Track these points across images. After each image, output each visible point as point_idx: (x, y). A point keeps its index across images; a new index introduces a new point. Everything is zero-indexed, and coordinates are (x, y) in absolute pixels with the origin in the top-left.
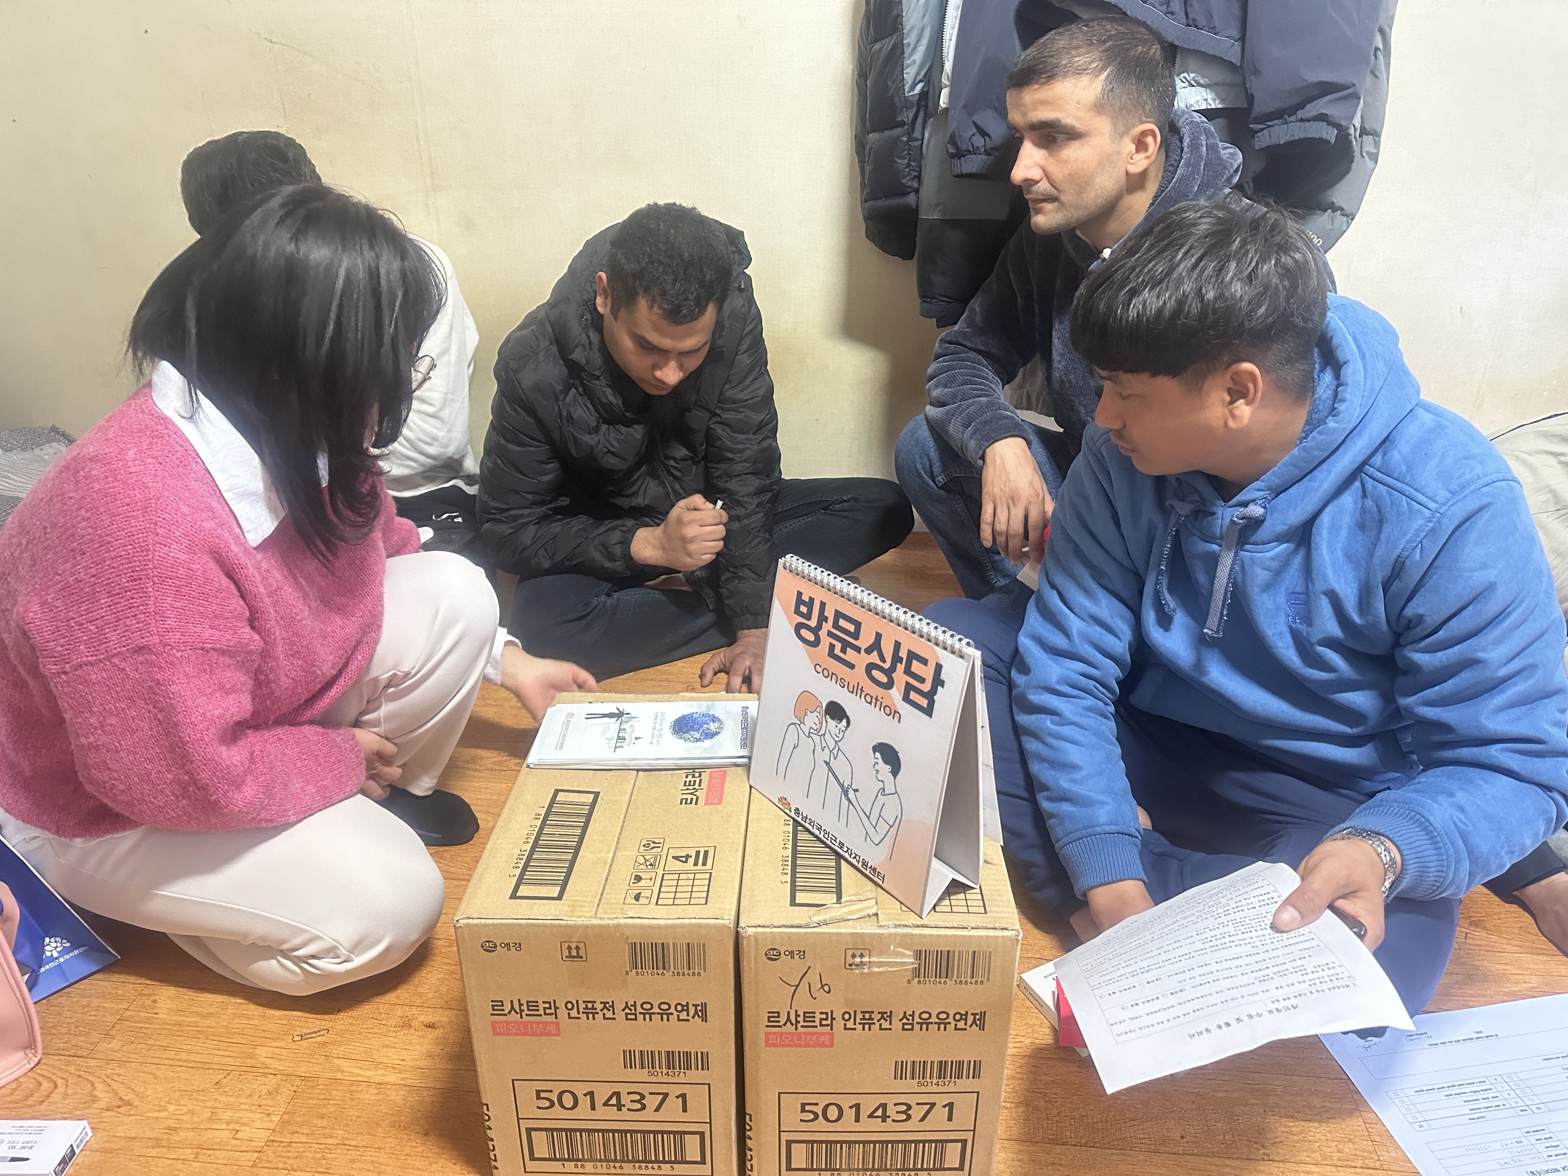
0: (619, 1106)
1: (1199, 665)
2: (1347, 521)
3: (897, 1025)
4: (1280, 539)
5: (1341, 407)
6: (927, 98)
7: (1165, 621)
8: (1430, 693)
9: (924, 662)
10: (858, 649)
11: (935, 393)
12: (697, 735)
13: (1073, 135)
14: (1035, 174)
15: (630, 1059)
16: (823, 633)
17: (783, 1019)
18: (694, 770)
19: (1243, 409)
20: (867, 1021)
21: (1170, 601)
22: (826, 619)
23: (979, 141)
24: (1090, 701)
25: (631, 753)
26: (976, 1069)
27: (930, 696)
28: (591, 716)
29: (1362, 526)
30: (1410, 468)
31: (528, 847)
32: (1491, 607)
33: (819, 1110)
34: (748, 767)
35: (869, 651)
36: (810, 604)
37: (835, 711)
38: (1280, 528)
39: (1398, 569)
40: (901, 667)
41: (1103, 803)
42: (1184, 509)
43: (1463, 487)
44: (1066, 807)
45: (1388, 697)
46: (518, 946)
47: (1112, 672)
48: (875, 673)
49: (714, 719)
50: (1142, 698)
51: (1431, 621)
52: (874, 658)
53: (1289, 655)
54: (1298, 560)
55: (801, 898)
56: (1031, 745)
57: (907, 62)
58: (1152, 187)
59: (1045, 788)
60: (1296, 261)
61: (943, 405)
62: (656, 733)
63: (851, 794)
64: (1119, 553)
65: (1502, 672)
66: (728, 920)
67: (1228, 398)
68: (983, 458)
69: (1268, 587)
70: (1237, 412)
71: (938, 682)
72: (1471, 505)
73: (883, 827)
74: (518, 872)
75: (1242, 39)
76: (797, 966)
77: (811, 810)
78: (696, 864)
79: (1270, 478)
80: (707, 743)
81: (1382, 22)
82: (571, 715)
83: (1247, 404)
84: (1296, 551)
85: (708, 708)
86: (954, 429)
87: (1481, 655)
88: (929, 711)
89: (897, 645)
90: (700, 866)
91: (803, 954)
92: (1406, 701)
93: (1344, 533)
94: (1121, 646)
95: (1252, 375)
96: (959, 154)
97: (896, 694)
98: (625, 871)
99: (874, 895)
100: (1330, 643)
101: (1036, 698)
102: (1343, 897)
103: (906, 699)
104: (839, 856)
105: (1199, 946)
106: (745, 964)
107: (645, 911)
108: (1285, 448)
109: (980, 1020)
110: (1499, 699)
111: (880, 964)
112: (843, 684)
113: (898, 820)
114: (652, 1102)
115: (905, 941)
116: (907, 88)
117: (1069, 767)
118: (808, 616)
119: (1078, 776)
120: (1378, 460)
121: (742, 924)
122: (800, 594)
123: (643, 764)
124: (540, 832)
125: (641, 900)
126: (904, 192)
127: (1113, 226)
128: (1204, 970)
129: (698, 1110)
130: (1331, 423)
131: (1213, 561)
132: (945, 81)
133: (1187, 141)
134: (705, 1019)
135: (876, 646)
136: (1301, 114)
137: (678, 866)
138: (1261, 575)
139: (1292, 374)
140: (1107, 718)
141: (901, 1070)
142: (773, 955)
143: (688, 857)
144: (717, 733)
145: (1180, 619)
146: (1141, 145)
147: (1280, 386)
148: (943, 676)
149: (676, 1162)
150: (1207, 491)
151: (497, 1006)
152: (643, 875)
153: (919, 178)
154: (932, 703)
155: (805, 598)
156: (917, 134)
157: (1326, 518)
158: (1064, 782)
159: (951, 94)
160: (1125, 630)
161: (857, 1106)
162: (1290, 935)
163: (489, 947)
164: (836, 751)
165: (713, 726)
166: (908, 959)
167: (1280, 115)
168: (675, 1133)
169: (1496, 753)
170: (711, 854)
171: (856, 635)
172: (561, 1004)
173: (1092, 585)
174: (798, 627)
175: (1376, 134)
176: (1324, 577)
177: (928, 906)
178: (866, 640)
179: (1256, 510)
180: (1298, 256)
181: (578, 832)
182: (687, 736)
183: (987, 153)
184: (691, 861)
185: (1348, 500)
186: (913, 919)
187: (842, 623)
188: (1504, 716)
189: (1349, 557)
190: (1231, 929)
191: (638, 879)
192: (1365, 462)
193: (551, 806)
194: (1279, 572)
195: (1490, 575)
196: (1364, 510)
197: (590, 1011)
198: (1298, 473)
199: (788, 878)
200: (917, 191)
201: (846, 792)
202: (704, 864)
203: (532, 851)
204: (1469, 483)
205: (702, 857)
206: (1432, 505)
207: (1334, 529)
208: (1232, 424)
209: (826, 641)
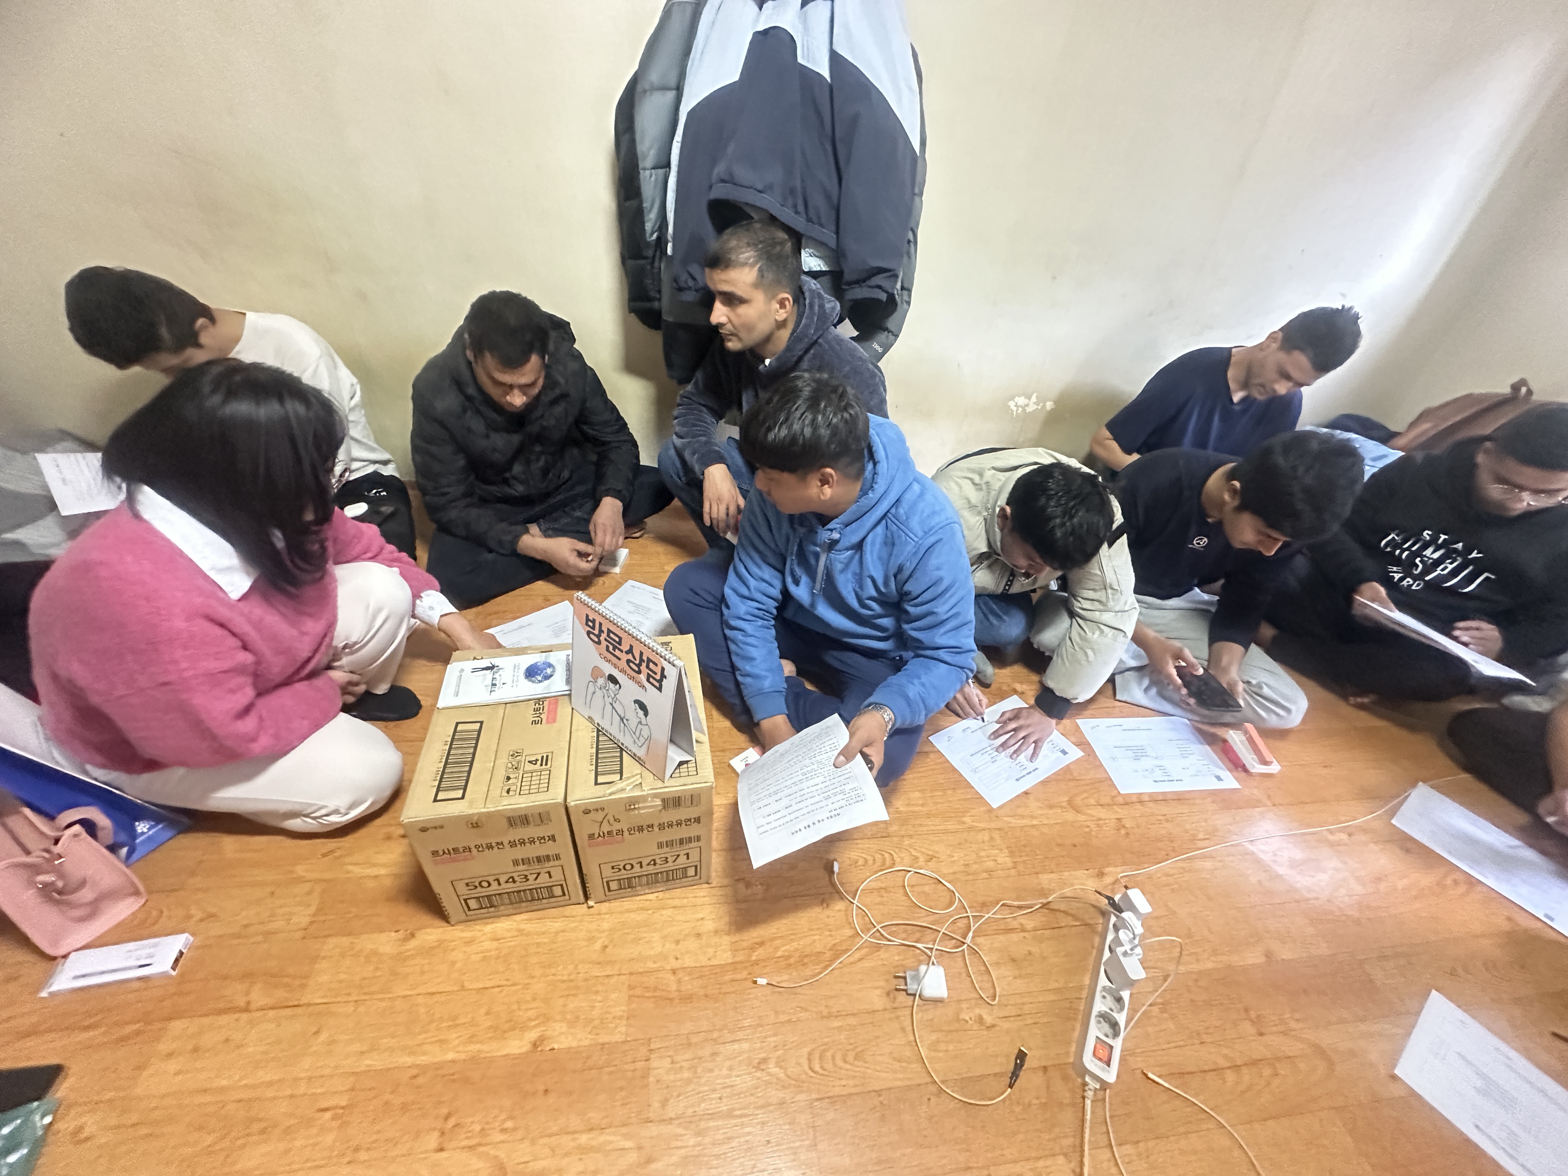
0: (514, 881)
1: (813, 605)
2: (879, 540)
3: (656, 829)
4: (847, 549)
5: (875, 486)
6: (661, 242)
7: (797, 582)
8: (915, 625)
9: (656, 665)
10: (622, 651)
11: (677, 429)
12: (539, 678)
13: (742, 301)
14: (723, 320)
15: (516, 863)
16: (602, 638)
17: (596, 835)
18: (539, 701)
19: (828, 491)
20: (641, 829)
21: (798, 571)
22: (603, 632)
23: (691, 283)
24: (760, 622)
25: (503, 694)
26: (698, 839)
27: (660, 681)
28: (475, 670)
29: (885, 543)
30: (907, 518)
31: (442, 765)
32: (942, 587)
33: (621, 867)
34: (570, 695)
35: (627, 653)
36: (594, 621)
37: (612, 679)
38: (848, 544)
39: (900, 569)
40: (644, 665)
41: (766, 677)
42: (802, 530)
43: (930, 530)
44: (748, 680)
45: (898, 621)
46: (442, 827)
47: (772, 605)
48: (631, 664)
49: (550, 665)
50: (789, 614)
51: (914, 594)
52: (630, 657)
53: (854, 603)
54: (857, 557)
55: (601, 779)
56: (733, 647)
57: (646, 218)
58: (790, 326)
59: (739, 670)
60: (851, 415)
61: (682, 438)
62: (515, 679)
63: (625, 721)
64: (773, 546)
65: (945, 617)
66: (560, 799)
67: (819, 484)
68: (703, 474)
69: (842, 571)
70: (825, 492)
71: (663, 676)
72: (932, 539)
73: (642, 740)
74: (437, 783)
75: (837, 233)
76: (600, 816)
77: (605, 724)
78: (541, 765)
79: (842, 518)
80: (546, 682)
81: (912, 224)
82: (462, 670)
83: (830, 487)
84: (855, 554)
85: (546, 657)
86: (687, 455)
87: (935, 610)
88: (660, 689)
89: (641, 654)
90: (544, 766)
91: (603, 809)
92: (905, 626)
93: (877, 546)
94: (776, 592)
95: (831, 475)
96: (680, 289)
97: (643, 677)
98: (501, 774)
99: (638, 771)
100: (871, 598)
101: (733, 623)
102: (867, 746)
103: (648, 680)
104: (622, 750)
105: (801, 777)
106: (572, 818)
107: (513, 800)
108: (850, 504)
109: (698, 820)
110: (943, 630)
111: (644, 808)
112: (615, 666)
113: (649, 738)
114: (532, 878)
115: (655, 796)
116: (648, 235)
117: (751, 659)
118: (593, 628)
119: (754, 663)
120: (893, 511)
121: (568, 801)
122: (587, 616)
123: (508, 700)
124: (449, 754)
125: (511, 793)
126: (650, 299)
127: (770, 348)
128: (802, 793)
129: (557, 875)
130: (871, 495)
131: (817, 556)
132: (670, 238)
133: (807, 301)
134: (555, 841)
135: (630, 651)
136: (868, 283)
137: (531, 767)
138: (839, 566)
139: (853, 470)
140: (769, 628)
141: (660, 845)
142: (587, 812)
143: (537, 760)
144: (552, 676)
145: (804, 579)
146: (782, 305)
147: (846, 476)
148: (666, 673)
149: (550, 898)
150: (814, 521)
151: (435, 853)
152: (511, 776)
153: (659, 292)
154: (661, 686)
155: (591, 618)
156: (656, 264)
157: (869, 539)
158: (748, 668)
159: (674, 245)
160: (778, 584)
161: (641, 863)
162: (843, 768)
163: (424, 830)
164: (615, 698)
165: (549, 671)
166: (658, 802)
167: (859, 282)
168: (547, 887)
169: (941, 654)
170: (550, 758)
171: (620, 643)
172: (472, 847)
173: (759, 561)
174: (589, 633)
175: (909, 291)
176: (868, 570)
177: (668, 774)
178: (625, 647)
179: (836, 536)
180: (852, 412)
181: (472, 750)
182: (533, 679)
183: (696, 291)
184: (539, 763)
185: (880, 529)
186: (660, 784)
187: (611, 635)
188: (944, 637)
189: (880, 558)
190: (815, 767)
191: (508, 778)
192: (888, 511)
193: (454, 735)
194: (847, 565)
195: (941, 573)
196: (886, 536)
197: (490, 847)
198: (855, 517)
199: (594, 767)
200: (659, 300)
201: (622, 719)
202: (546, 764)
203: (445, 767)
204: (933, 527)
205: (545, 760)
206: (916, 539)
207: (873, 543)
208: (822, 497)
209: (604, 643)
